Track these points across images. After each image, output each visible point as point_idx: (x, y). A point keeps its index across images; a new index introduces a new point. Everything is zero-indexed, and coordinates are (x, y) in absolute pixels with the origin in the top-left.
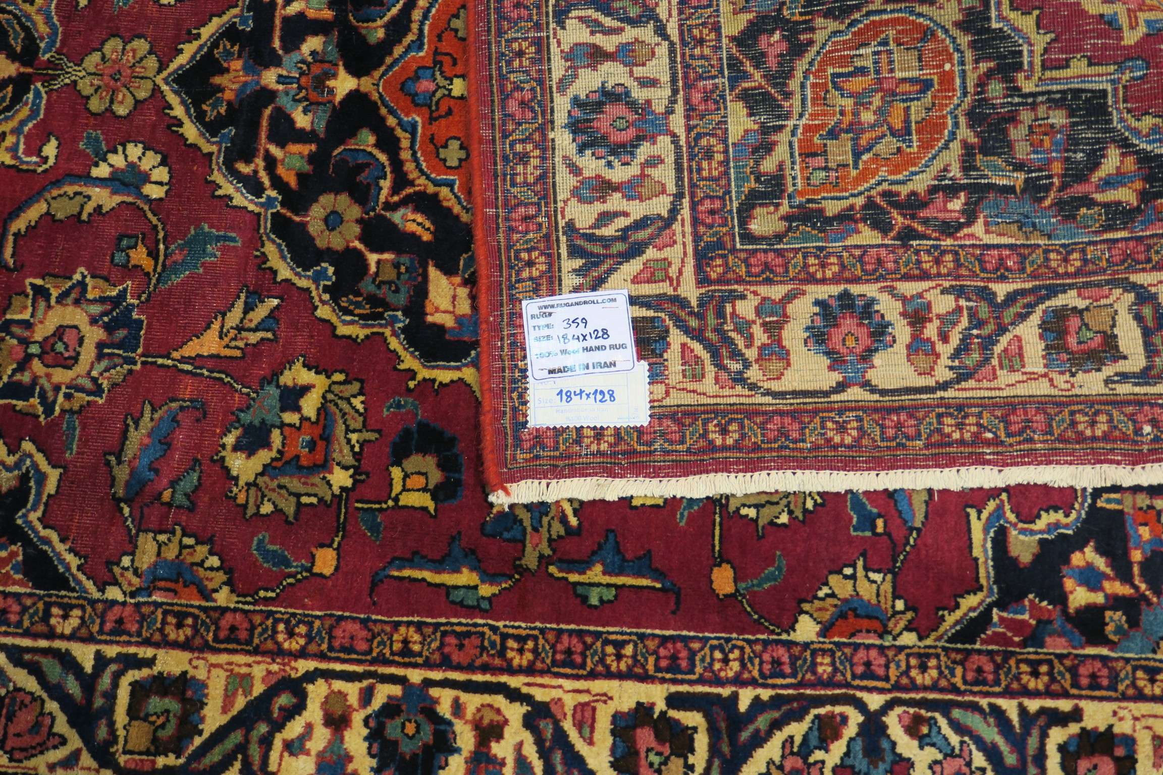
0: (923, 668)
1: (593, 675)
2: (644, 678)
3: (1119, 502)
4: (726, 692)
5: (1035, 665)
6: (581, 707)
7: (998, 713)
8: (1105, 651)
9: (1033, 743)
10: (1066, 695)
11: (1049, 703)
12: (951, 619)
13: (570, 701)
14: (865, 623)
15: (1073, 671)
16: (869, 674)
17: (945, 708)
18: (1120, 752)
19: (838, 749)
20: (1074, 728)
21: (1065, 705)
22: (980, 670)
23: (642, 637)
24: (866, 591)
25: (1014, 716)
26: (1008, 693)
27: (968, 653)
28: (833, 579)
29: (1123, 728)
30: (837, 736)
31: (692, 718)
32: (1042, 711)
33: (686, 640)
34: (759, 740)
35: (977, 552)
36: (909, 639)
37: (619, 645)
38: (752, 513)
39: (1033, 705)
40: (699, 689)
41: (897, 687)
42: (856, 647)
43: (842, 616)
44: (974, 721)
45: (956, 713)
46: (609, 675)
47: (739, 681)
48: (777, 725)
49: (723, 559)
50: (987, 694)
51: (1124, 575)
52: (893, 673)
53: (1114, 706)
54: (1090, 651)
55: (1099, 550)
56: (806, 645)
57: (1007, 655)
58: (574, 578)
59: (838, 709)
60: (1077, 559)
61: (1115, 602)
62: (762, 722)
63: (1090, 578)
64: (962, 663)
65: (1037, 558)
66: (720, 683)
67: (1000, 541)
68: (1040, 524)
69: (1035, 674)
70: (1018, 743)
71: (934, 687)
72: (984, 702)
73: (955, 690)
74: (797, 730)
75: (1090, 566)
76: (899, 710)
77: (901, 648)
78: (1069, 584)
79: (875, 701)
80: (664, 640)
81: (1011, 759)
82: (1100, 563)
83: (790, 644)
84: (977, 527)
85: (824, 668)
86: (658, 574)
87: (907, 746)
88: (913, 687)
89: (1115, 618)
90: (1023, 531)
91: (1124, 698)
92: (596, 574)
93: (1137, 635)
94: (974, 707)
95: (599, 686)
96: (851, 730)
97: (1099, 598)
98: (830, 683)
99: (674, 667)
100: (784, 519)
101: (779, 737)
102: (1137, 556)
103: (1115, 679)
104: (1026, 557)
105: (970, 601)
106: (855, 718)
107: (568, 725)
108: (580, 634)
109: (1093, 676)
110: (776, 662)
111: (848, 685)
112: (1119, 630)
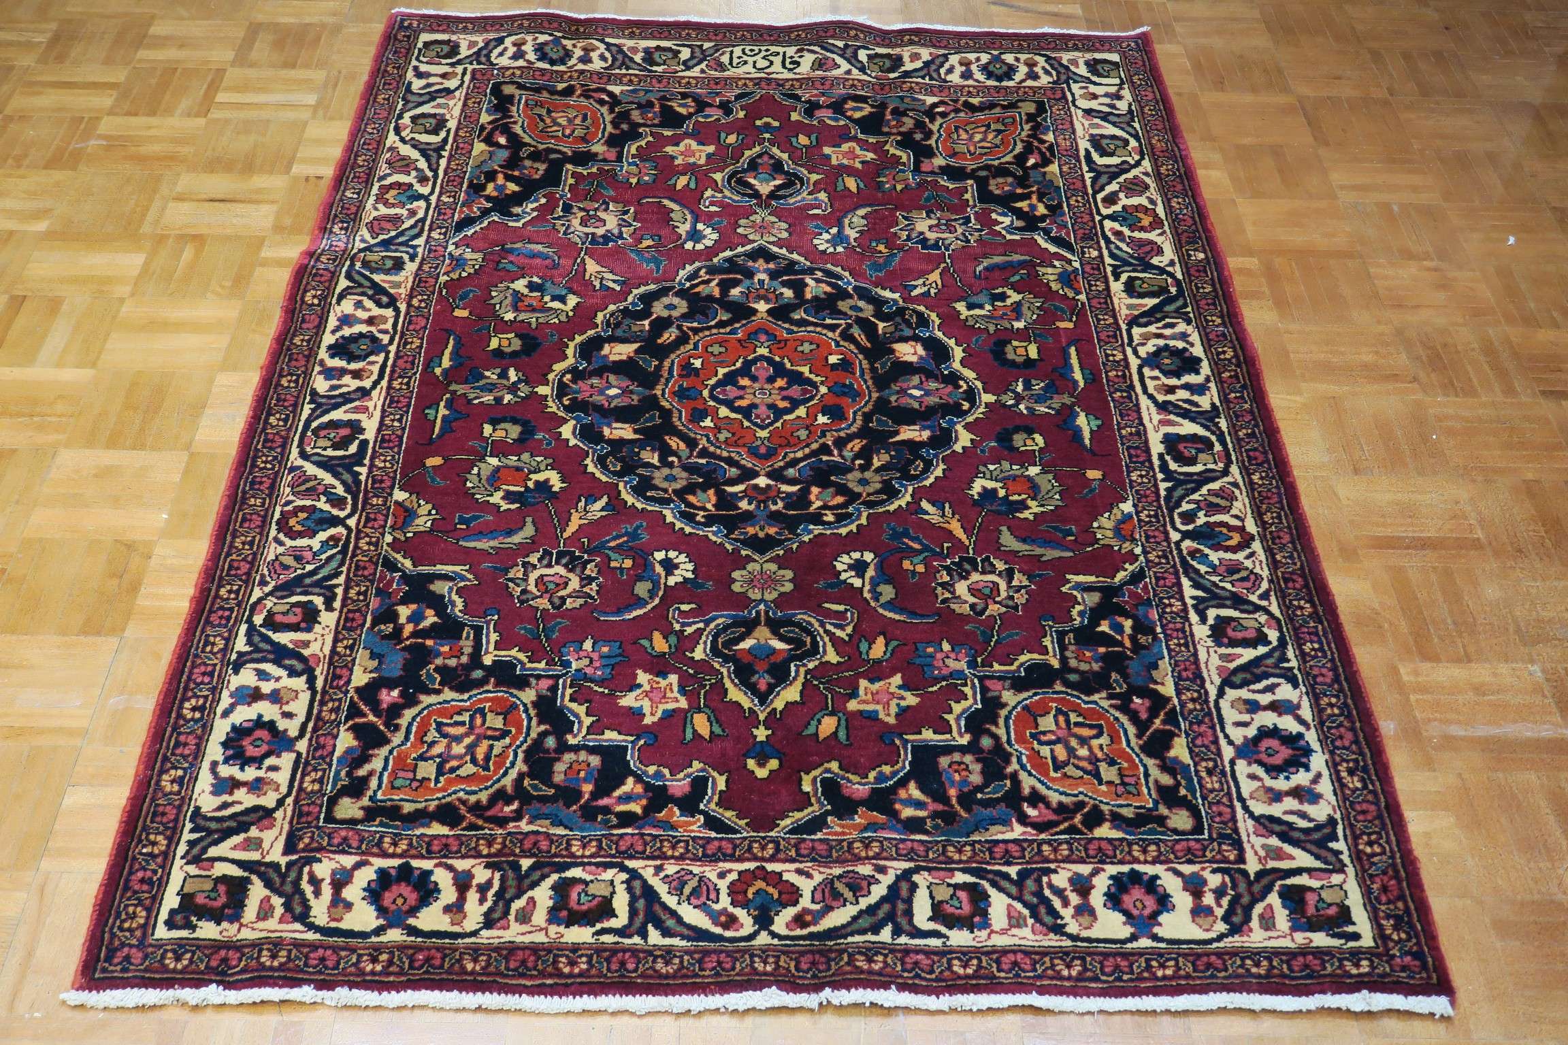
0: (369, 544)
1: (383, 411)
2: (379, 430)
3: (467, 638)
4: (367, 461)
5: (365, 593)
6: (367, 409)
7: (337, 574)
8: (368, 625)
9: (317, 590)
10: (343, 605)
11: (339, 598)
12: (399, 557)
13: (370, 404)
14: (400, 521)
15: (359, 610)
16: (368, 520)
17: (344, 551)
18: (303, 625)
19: (327, 507)
20: (321, 607)
21: (337, 604)
22: (365, 568)
23: (403, 429)
24: (420, 521)
25: (335, 582)
26: (348, 579)
27: (376, 564)
28: (429, 506)
29: (317, 628)
30: (333, 506)
31: (353, 449)
32: (335, 595)
33: (400, 446)
34: (336, 475)
35: (439, 567)
36: (388, 539)
37: (400, 420)
38: (475, 470)
39: (339, 591)
40: (370, 451)
41: (359, 531)
42: (387, 516)
43: (406, 510)
44: (334, 564)
45: (339, 557)
46: (382, 418)
47: (372, 466)
48: (344, 483)
49: (446, 460)
50: (349, 570)
51: (415, 634)
52: (368, 530)
53: (333, 627)
54: (369, 618)
55: (434, 625)
56: (391, 494)
57: (372, 582)
58: (442, 404)
59: (349, 507)
60: (430, 612)
61: (399, 629)
62: (347, 477)
63: (415, 618)
64: (370, 560)
65: (433, 593)
66: (372, 459)
67: (445, 577)
68: (455, 597)
69: (359, 593)
70: (318, 584)
71: (356, 547)
72: (344, 569)
73: (354, 555)
74: (340, 490)
75: (425, 618)
76: (345, 532)
77: (383, 535)
78: (414, 607)
79: (352, 522)
80: (401, 438)
81: (308, 581)
82: (426, 623)
83: (392, 488)
84: (457, 568)
85: (375, 501)
86: (440, 436)
87: (323, 536)
88: (358, 539)
89: (389, 628)
90: (451, 589)
91: (337, 632)
92: (443, 411)
93: (377, 639)
94: (342, 564)
95: (377, 414)
96: (335, 512)
97: (402, 620)
98: (365, 502)
99: (383, 441)
100: (469, 484)
101: (336, 483)
102: (429, 643)
103: (350, 629)
104: (432, 587)
105: (408, 563)
106: (342, 514)
107: (357, 403)
108: (409, 406)
109: (353, 620)
110: (382, 481)
111: (363, 510)
112: (380, 631)
